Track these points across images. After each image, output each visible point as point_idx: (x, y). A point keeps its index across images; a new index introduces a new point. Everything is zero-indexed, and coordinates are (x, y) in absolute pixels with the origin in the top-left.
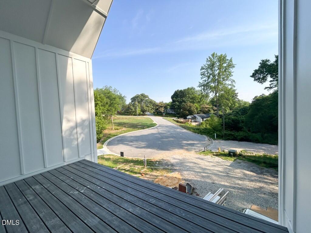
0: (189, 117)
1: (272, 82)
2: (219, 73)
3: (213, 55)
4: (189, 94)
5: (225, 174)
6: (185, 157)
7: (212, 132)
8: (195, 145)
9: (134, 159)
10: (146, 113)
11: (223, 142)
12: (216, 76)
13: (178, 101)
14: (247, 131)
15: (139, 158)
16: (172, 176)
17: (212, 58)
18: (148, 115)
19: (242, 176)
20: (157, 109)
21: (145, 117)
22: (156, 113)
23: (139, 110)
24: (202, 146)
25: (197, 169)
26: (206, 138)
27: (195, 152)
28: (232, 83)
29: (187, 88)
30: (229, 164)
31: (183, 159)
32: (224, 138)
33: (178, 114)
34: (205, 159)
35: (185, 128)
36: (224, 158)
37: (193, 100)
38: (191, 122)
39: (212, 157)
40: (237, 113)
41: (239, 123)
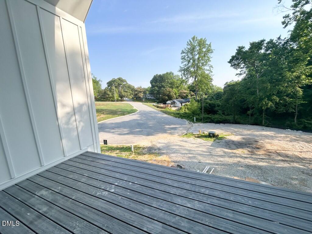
0: (169, 102)
1: (242, 69)
2: (199, 58)
3: (193, 39)
4: (168, 79)
5: (208, 154)
6: (170, 141)
7: (192, 116)
8: (177, 129)
9: (119, 146)
10: (124, 99)
11: (201, 124)
12: (196, 61)
13: (157, 86)
14: (222, 114)
15: (124, 145)
16: (161, 159)
17: (193, 42)
18: (127, 101)
19: (223, 154)
20: (136, 95)
21: (123, 102)
22: (135, 99)
23: (117, 95)
24: (183, 129)
25: (183, 151)
26: (187, 122)
27: (179, 135)
28: (210, 68)
29: (166, 73)
30: (210, 145)
31: (168, 143)
32: (202, 121)
33: (158, 99)
34: (189, 141)
35: (165, 113)
36: (205, 139)
37: (172, 85)
38: (171, 107)
39: (194, 138)
40: (212, 97)
41: (215, 107)
